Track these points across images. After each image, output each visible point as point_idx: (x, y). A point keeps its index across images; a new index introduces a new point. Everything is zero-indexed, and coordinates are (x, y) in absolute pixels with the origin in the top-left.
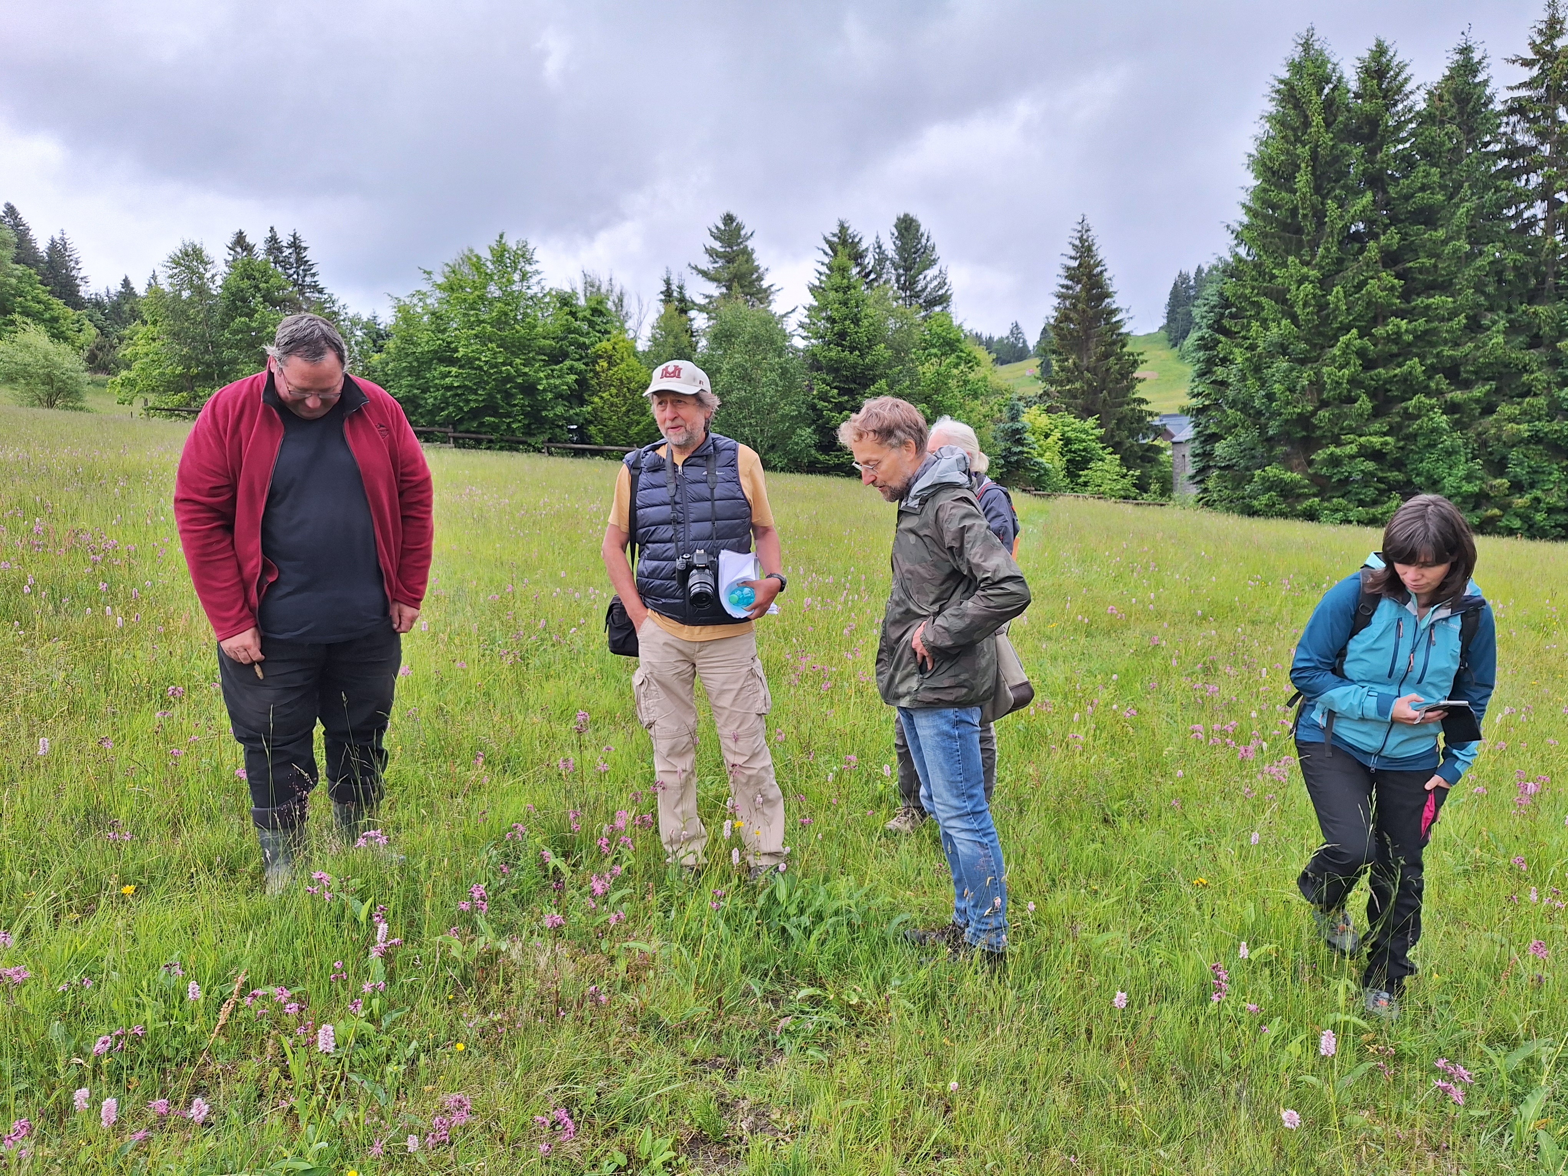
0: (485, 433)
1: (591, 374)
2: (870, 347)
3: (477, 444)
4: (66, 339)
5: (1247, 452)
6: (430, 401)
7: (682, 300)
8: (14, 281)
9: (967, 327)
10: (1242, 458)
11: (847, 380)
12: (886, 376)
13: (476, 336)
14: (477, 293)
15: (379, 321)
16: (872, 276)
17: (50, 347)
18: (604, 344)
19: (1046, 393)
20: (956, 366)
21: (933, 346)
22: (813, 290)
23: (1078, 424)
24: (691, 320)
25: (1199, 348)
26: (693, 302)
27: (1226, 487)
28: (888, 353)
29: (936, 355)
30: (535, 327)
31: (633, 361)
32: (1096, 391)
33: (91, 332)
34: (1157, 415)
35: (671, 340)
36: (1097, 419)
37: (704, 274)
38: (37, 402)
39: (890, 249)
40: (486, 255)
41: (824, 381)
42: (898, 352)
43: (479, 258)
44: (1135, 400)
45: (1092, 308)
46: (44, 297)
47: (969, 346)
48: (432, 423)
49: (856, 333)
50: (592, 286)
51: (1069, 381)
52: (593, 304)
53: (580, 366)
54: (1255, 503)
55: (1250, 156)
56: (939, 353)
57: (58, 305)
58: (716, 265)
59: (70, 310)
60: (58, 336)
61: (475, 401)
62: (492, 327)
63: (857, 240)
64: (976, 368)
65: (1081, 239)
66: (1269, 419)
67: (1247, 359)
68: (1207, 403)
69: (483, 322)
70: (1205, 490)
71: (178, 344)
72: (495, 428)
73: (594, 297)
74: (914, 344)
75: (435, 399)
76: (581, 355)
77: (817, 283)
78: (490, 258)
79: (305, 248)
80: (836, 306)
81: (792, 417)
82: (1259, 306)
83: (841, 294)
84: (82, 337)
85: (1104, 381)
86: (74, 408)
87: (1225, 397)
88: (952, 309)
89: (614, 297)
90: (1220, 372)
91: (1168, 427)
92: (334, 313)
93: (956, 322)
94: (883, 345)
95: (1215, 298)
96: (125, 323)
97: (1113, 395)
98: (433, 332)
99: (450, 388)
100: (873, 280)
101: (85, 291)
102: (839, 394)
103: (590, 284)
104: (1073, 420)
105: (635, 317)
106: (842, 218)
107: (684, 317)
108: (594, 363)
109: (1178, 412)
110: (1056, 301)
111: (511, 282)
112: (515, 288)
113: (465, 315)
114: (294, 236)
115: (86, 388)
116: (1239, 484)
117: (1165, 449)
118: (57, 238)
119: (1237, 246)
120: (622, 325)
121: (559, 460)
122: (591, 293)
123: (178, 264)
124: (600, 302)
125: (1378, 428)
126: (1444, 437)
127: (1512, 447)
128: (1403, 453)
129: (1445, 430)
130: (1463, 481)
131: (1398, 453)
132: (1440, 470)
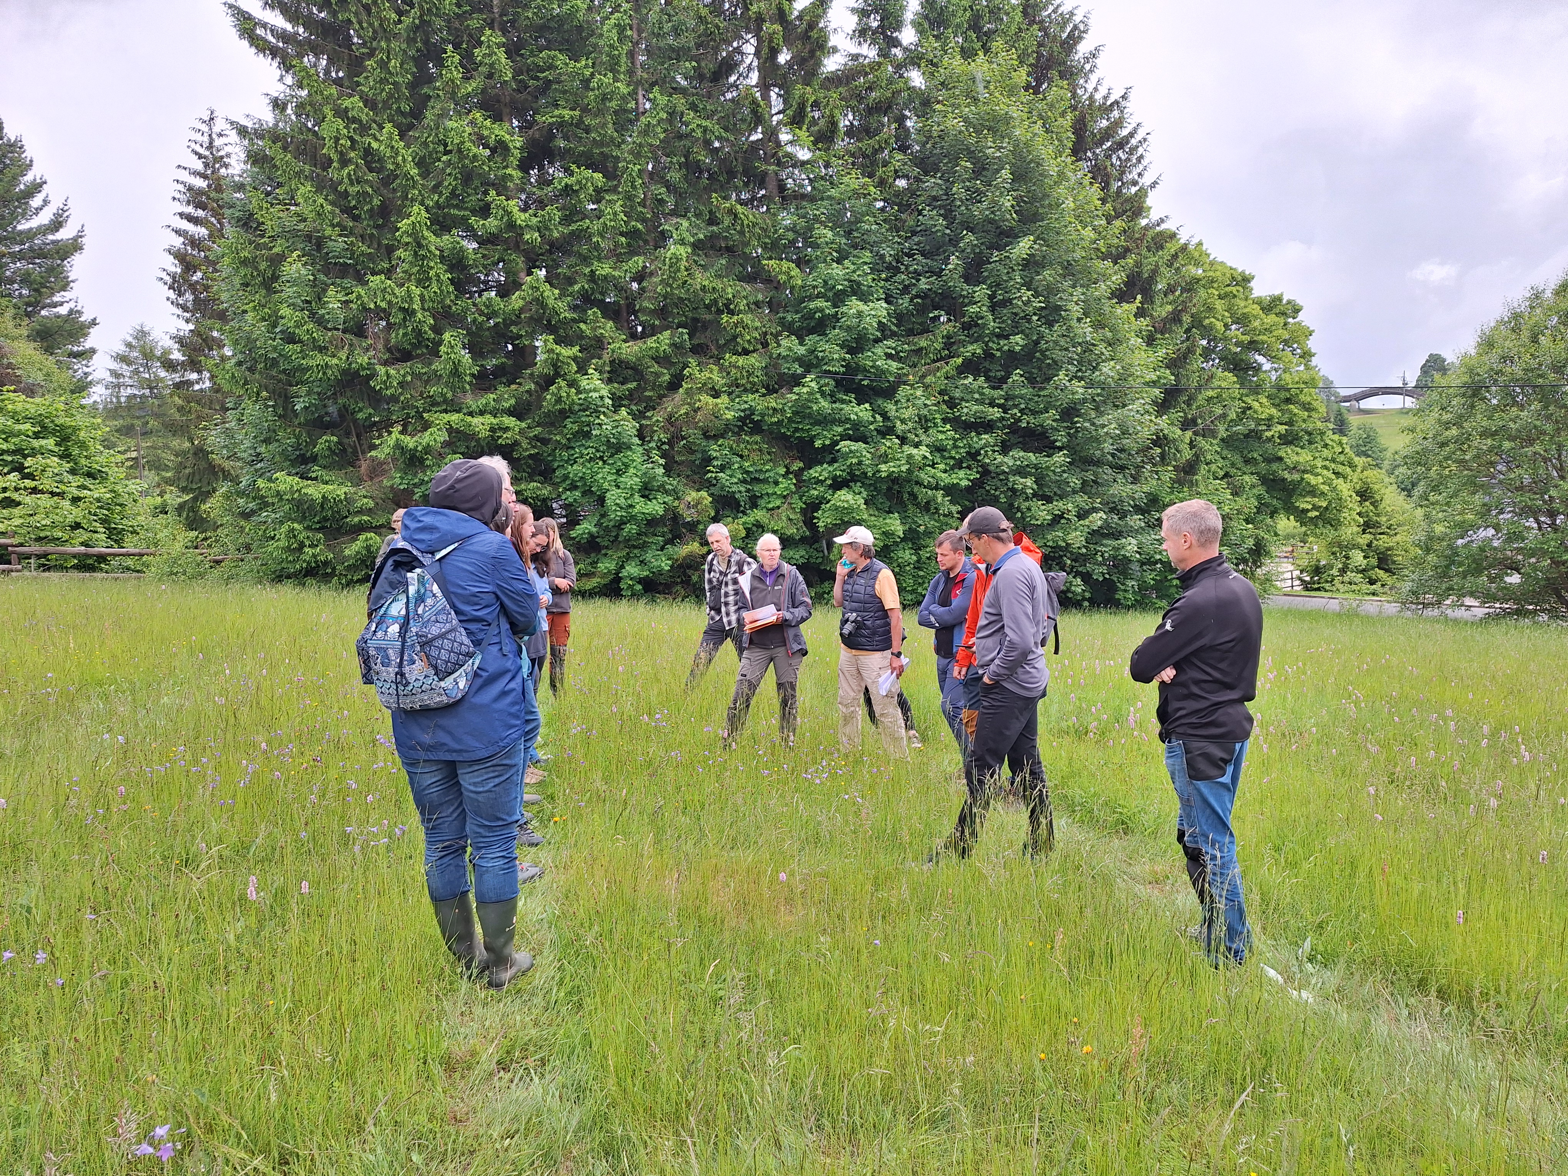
125: (494, 400)
126: (602, 417)
127: (716, 437)
128: (545, 449)
129: (603, 406)
130: (637, 496)
131: (534, 447)
132: (600, 476)
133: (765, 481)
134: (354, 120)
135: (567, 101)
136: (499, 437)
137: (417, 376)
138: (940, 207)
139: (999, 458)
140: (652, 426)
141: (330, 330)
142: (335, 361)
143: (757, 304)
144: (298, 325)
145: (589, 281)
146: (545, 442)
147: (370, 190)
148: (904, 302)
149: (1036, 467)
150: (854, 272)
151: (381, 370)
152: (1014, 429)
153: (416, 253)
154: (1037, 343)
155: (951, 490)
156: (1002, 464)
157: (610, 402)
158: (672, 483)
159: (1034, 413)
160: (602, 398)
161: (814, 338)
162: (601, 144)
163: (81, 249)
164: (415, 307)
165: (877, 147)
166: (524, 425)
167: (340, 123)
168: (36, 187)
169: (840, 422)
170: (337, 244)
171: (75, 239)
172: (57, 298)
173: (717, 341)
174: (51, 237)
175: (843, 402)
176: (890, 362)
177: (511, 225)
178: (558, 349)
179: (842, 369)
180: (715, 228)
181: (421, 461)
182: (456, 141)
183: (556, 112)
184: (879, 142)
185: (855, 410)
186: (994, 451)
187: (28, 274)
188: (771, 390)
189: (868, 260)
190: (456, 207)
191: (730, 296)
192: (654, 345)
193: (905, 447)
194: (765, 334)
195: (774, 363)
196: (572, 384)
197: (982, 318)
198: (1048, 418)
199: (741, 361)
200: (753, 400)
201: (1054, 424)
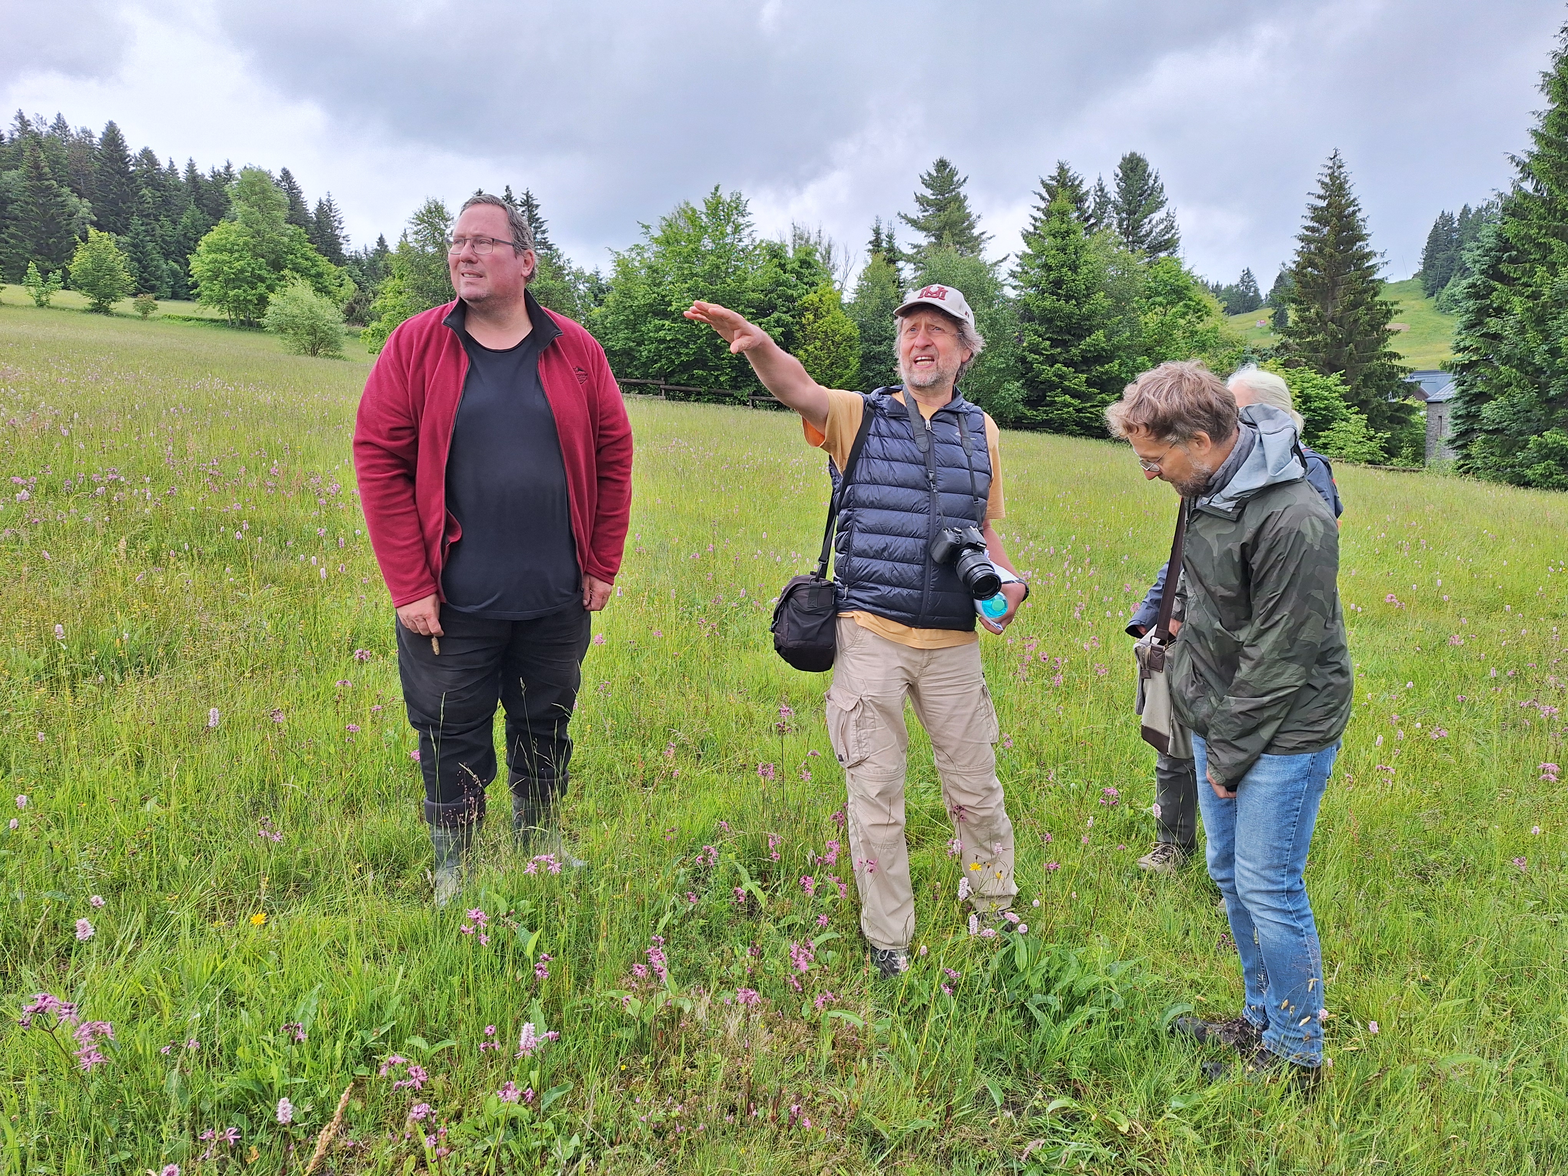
0: (694, 386)
1: (797, 327)
2: (1088, 296)
3: (686, 397)
4: (328, 293)
5: (1522, 414)
6: (645, 353)
7: (891, 249)
8: (286, 239)
9: (1196, 272)
10: (1514, 421)
11: (1061, 330)
12: (1103, 326)
13: (689, 290)
14: (691, 246)
15: (601, 276)
16: (1092, 221)
17: (315, 300)
18: (811, 296)
19: (1285, 346)
20: (1183, 315)
21: (1158, 294)
22: (1027, 237)
23: (1319, 380)
24: (899, 270)
25: (1469, 296)
26: (900, 252)
27: (1492, 454)
28: (1108, 302)
29: (1160, 304)
30: (745, 279)
31: (839, 313)
32: (1341, 344)
33: (350, 288)
34: (1411, 371)
35: (877, 290)
36: (1341, 375)
37: (914, 223)
38: (303, 351)
39: (1113, 191)
40: (701, 208)
41: (1036, 332)
42: (1119, 301)
43: (694, 211)
44: (1385, 355)
45: (1341, 252)
46: (311, 254)
47: (1197, 294)
48: (645, 375)
49: (1074, 281)
50: (801, 238)
51: (1310, 333)
52: (802, 256)
53: (787, 318)
54: (1529, 472)
55: (1546, 75)
56: (1165, 301)
57: (323, 262)
58: (926, 214)
59: (332, 266)
60: (322, 290)
61: (687, 353)
62: (705, 281)
63: (1077, 182)
64: (1205, 318)
65: (1332, 176)
66: (1550, 377)
67: (1528, 309)
68: (1474, 358)
69: (696, 275)
70: (1468, 456)
71: (422, 297)
72: (703, 381)
73: (804, 248)
74: (1137, 292)
75: (650, 351)
76: (789, 308)
77: (1031, 229)
78: (704, 210)
79: (537, 206)
80: (1053, 252)
81: (1000, 370)
82: (1547, 249)
83: (1059, 240)
84: (343, 292)
85: (1351, 334)
86: (333, 357)
87: (1496, 352)
88: (1179, 254)
89: (822, 249)
90: (1493, 324)
91: (1422, 386)
92: (560, 267)
93: (1185, 268)
94: (1102, 294)
95: (1492, 240)
96: (379, 278)
97: (1361, 349)
98: (649, 285)
99: (662, 341)
100: (1093, 225)
101: (347, 249)
102: (1051, 346)
103: (798, 236)
104: (1313, 375)
105: (842, 269)
106: (1062, 160)
107: (892, 267)
108: (801, 315)
109: (1439, 368)
110: (1299, 245)
111: (724, 235)
112: (728, 240)
113: (680, 268)
114: (527, 194)
115: (344, 338)
116: (1509, 451)
117: (1418, 409)
118: (324, 200)
119: (1522, 180)
120: (829, 277)
121: (762, 412)
122: (800, 245)
123: (423, 221)
124: (808, 254)
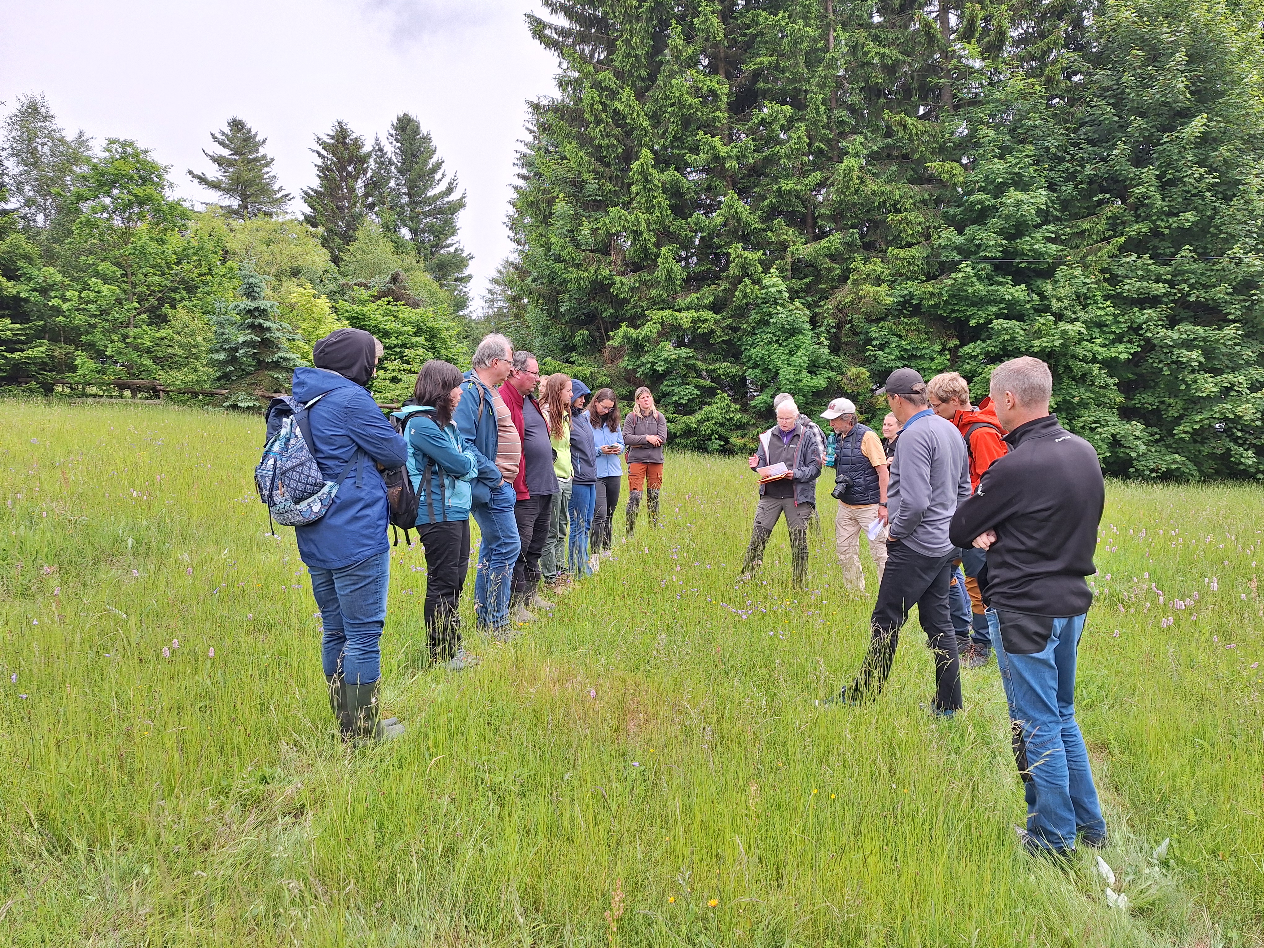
39: (390, 149)
63: (358, 144)
106: (341, 119)
125: (697, 298)
126: (778, 308)
127: (878, 320)
128: (735, 335)
129: (781, 298)
130: (804, 372)
131: (727, 334)
132: (775, 356)
133: (922, 357)
134: (606, 88)
135: (767, 49)
136: (699, 327)
137: (643, 283)
138: (1111, 97)
139: (1163, 332)
140: (823, 313)
141: (584, 251)
142: (586, 274)
143: (924, 202)
144: (563, 248)
145: (776, 197)
146: (735, 330)
147: (615, 142)
148: (1068, 189)
149: (1204, 339)
150: (1016, 165)
151: (617, 279)
152: (1183, 303)
153: (644, 187)
154: (1212, 218)
155: (1110, 365)
156: (1165, 337)
157: (787, 295)
158: (836, 361)
159: (1205, 287)
160: (780, 292)
161: (975, 227)
162: (795, 80)
163: (465, 206)
164: (642, 229)
165: (1046, 48)
166: (719, 317)
167: (595, 93)
168: (438, 165)
169: (994, 302)
170: (592, 186)
171: (461, 199)
172: (448, 242)
173: (886, 236)
174: (446, 199)
175: (1001, 284)
176: (1049, 245)
177: (717, 158)
178: (746, 254)
179: (999, 254)
180: (889, 140)
181: (643, 347)
182: (677, 95)
183: (758, 60)
184: (1048, 44)
185: (1010, 291)
186: (1157, 326)
187: (432, 225)
188: (930, 277)
189: (1031, 153)
190: (678, 147)
191: (898, 197)
192: (826, 245)
193: (1061, 324)
194: (929, 227)
195: (935, 253)
196: (757, 282)
197: (1149, 198)
198: (1220, 292)
199: (902, 253)
200: (914, 288)
201: (1227, 297)
